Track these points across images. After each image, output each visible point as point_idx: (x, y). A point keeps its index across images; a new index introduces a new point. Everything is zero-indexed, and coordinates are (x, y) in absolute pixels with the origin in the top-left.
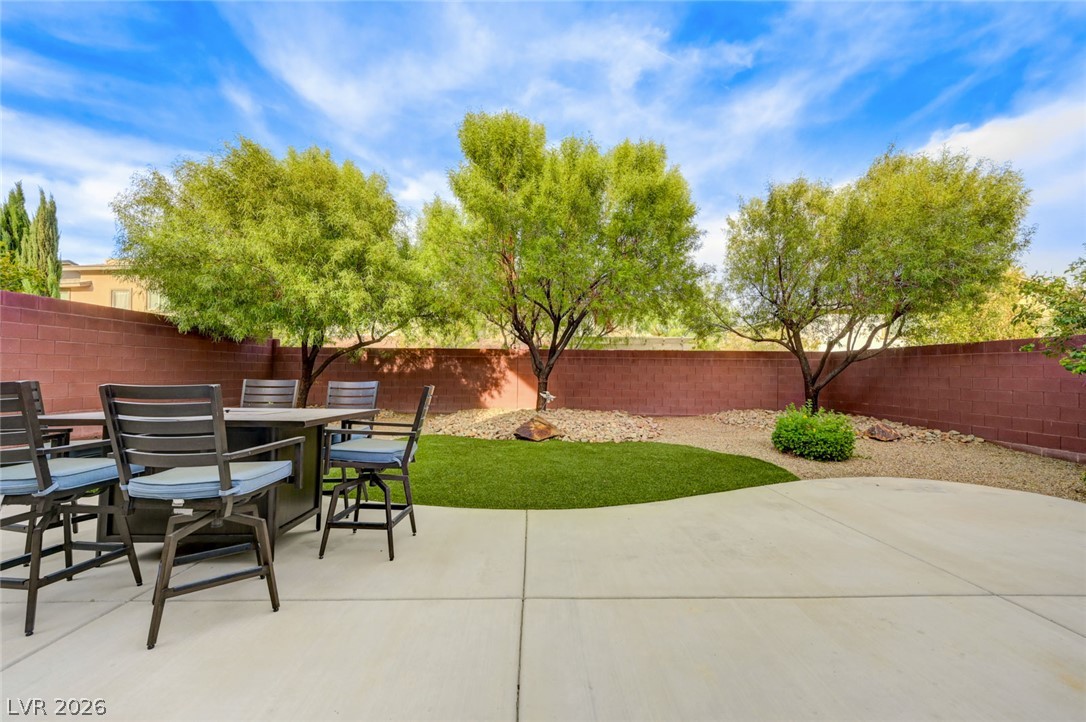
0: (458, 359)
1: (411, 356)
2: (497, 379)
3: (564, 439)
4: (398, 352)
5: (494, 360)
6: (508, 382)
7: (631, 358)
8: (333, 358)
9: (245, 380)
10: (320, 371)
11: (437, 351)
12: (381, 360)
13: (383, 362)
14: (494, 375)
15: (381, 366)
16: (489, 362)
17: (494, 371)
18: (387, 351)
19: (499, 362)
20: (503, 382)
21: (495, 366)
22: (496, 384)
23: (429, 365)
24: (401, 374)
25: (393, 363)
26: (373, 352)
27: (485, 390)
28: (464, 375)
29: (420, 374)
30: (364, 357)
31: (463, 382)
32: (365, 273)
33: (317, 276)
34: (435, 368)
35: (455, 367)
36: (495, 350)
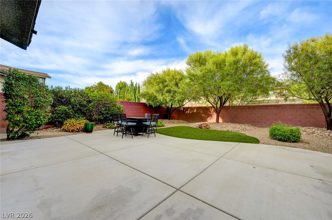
0: (202, 109)
1: (192, 109)
2: (211, 114)
3: (210, 129)
4: (189, 108)
5: (211, 109)
6: (214, 115)
7: (253, 108)
8: (174, 110)
10: (172, 112)
12: (185, 110)
13: (186, 110)
15: (185, 111)
16: (209, 110)
17: (210, 112)
18: (187, 107)
19: (212, 110)
21: (211, 111)
22: (211, 116)
23: (195, 111)
24: (189, 113)
25: (188, 110)
26: (184, 108)
27: (208, 117)
28: (203, 113)
29: (193, 113)
30: (182, 109)
31: (203, 115)
32: (171, 93)
33: (162, 95)
34: (197, 112)
35: (201, 111)
36: (211, 107)
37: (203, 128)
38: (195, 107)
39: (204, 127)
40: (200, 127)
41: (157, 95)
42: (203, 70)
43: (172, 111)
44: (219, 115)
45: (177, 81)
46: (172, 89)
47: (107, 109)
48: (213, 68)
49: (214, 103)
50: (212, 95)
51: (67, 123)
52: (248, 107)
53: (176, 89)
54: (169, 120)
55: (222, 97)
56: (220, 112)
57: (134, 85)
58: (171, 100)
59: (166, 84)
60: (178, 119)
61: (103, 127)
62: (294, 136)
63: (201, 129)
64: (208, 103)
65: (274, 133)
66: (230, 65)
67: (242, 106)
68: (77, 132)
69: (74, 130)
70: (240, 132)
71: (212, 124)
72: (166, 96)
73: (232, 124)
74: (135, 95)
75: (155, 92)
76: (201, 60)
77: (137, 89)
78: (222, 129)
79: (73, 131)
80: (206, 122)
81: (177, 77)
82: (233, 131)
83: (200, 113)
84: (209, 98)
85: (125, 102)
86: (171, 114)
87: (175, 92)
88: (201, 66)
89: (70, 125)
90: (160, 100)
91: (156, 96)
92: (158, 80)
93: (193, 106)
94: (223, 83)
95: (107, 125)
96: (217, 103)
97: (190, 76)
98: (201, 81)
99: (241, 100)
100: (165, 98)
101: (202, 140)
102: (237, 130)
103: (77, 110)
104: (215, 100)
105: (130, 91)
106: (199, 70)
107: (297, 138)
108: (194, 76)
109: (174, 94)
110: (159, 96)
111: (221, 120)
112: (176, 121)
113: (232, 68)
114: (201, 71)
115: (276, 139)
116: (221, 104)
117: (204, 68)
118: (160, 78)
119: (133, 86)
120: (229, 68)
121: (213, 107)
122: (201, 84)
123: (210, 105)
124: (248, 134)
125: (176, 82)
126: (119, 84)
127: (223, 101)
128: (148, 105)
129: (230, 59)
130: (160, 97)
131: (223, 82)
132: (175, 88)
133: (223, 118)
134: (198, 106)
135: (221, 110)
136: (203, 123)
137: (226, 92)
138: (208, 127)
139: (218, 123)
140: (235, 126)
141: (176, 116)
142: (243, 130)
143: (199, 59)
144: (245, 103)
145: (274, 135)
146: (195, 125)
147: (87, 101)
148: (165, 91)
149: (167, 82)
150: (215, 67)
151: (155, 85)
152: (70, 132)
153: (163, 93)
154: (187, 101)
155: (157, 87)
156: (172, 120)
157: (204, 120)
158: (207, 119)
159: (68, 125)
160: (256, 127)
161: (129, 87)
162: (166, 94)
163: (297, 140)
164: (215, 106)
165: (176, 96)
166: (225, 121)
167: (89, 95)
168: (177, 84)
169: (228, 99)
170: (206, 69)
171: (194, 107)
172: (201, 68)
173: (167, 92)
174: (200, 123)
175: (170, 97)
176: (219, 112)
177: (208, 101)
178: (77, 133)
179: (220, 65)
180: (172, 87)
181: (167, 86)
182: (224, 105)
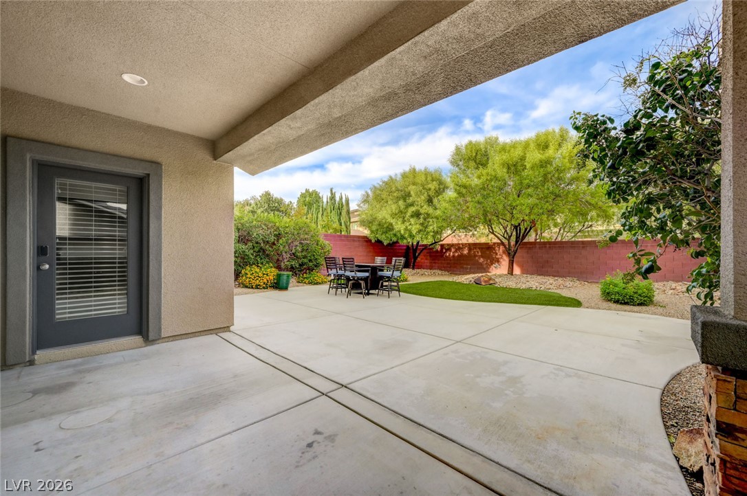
0: (479, 248)
1: (459, 247)
2: (498, 259)
3: (496, 286)
4: (453, 245)
5: (497, 249)
6: (504, 260)
8: (423, 249)
9: (394, 258)
10: (419, 254)
11: (469, 244)
13: (447, 250)
14: (497, 257)
15: (446, 252)
16: (494, 249)
17: (497, 254)
18: (448, 245)
19: (499, 250)
20: (501, 260)
21: (497, 252)
22: (498, 261)
23: (466, 252)
24: (453, 256)
25: (450, 251)
26: (442, 246)
27: (492, 264)
28: (482, 256)
29: (461, 256)
30: (438, 248)
31: (481, 260)
32: (420, 218)
33: (404, 222)
34: (469, 253)
35: (478, 252)
36: (498, 243)
37: (483, 283)
38: (466, 244)
39: (485, 282)
40: (477, 282)
41: (393, 221)
42: (483, 175)
43: (418, 252)
44: (513, 261)
45: (431, 193)
46: (422, 211)
47: (305, 248)
48: (502, 172)
49: (504, 237)
50: (501, 220)
51: (247, 274)
52: (572, 245)
53: (431, 210)
54: (413, 268)
55: (519, 224)
56: (515, 253)
57: (337, 199)
58: (420, 231)
59: (410, 200)
60: (431, 268)
61: (299, 282)
62: (640, 295)
63: (479, 286)
64: (491, 236)
65: (607, 291)
66: (532, 168)
67: (561, 242)
68: (264, 288)
69: (259, 285)
70: (553, 291)
71: (500, 276)
72: (410, 224)
73: (539, 277)
74: (339, 220)
75: (389, 216)
76: (479, 157)
77: (345, 207)
78: (519, 286)
79: (257, 287)
80: (488, 274)
81: (430, 186)
82: (538, 289)
83: (475, 256)
84: (493, 226)
85: (331, 235)
86: (417, 257)
87: (428, 215)
88: (477, 168)
89: (253, 277)
90: (400, 231)
91: (391, 224)
92: (395, 194)
93: (460, 242)
94: (521, 200)
95: (304, 278)
96: (510, 237)
97: (458, 188)
98: (479, 197)
99: (560, 230)
100: (409, 227)
101: (483, 301)
102: (547, 287)
103: (259, 251)
104: (506, 231)
105: (329, 212)
106: (476, 175)
107: (645, 299)
108: (465, 187)
109: (425, 219)
110: (396, 223)
111: (517, 270)
112: (427, 272)
113: (537, 173)
114: (479, 177)
115: (610, 301)
116: (517, 238)
117: (484, 172)
118: (398, 190)
119: (335, 201)
120: (531, 172)
121: (503, 243)
122: (479, 202)
123: (496, 240)
124: (565, 293)
125: (429, 196)
126: (303, 195)
127: (522, 232)
128: (373, 241)
129: (534, 156)
130: (399, 226)
131: (520, 198)
132: (426, 209)
133: (521, 266)
134: (471, 241)
135: (517, 250)
136: (481, 275)
137: (526, 218)
138: (491, 282)
139: (512, 274)
140: (544, 281)
141: (427, 262)
142: (559, 287)
143: (474, 154)
144: (568, 237)
145: (608, 293)
146: (467, 279)
147: (275, 235)
148: (409, 214)
149: (411, 196)
150: (505, 170)
151: (389, 203)
152: (252, 288)
153: (406, 219)
154: (449, 232)
155: (394, 207)
156: (418, 270)
157: (484, 269)
158: (489, 268)
159: (249, 276)
160: (586, 283)
161: (327, 202)
162: (411, 220)
163: (644, 301)
164: (505, 241)
165: (430, 223)
166: (525, 271)
167: (277, 224)
168: (430, 201)
169: (531, 229)
170: (488, 174)
171: (462, 244)
172: (478, 172)
173: (412, 216)
174: (476, 275)
175: (418, 226)
176: (513, 253)
177: (493, 233)
178: (263, 290)
179: (514, 167)
180: (421, 207)
181: (412, 205)
182: (524, 241)
